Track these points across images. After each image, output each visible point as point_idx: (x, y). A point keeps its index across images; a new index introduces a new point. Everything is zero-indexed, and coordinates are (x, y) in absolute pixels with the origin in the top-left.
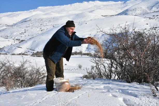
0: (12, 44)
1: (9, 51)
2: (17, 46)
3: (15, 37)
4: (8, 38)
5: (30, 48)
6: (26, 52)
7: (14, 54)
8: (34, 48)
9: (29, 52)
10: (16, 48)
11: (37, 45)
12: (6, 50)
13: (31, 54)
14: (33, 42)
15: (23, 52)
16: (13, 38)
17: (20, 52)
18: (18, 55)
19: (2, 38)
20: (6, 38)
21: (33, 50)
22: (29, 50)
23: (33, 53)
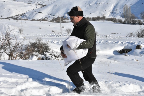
0: (33, 10)
1: (30, 17)
2: (37, 11)
3: (37, 2)
4: (31, 3)
5: (51, 13)
6: (47, 18)
7: (34, 20)
8: (55, 14)
9: (49, 17)
10: (36, 13)
11: (58, 10)
12: (27, 15)
13: (51, 19)
14: (54, 7)
15: (43, 18)
16: (36, 3)
17: (40, 18)
18: (38, 20)
19: (25, 3)
20: (29, 3)
21: (54, 15)
22: (50, 15)
23: (54, 18)
